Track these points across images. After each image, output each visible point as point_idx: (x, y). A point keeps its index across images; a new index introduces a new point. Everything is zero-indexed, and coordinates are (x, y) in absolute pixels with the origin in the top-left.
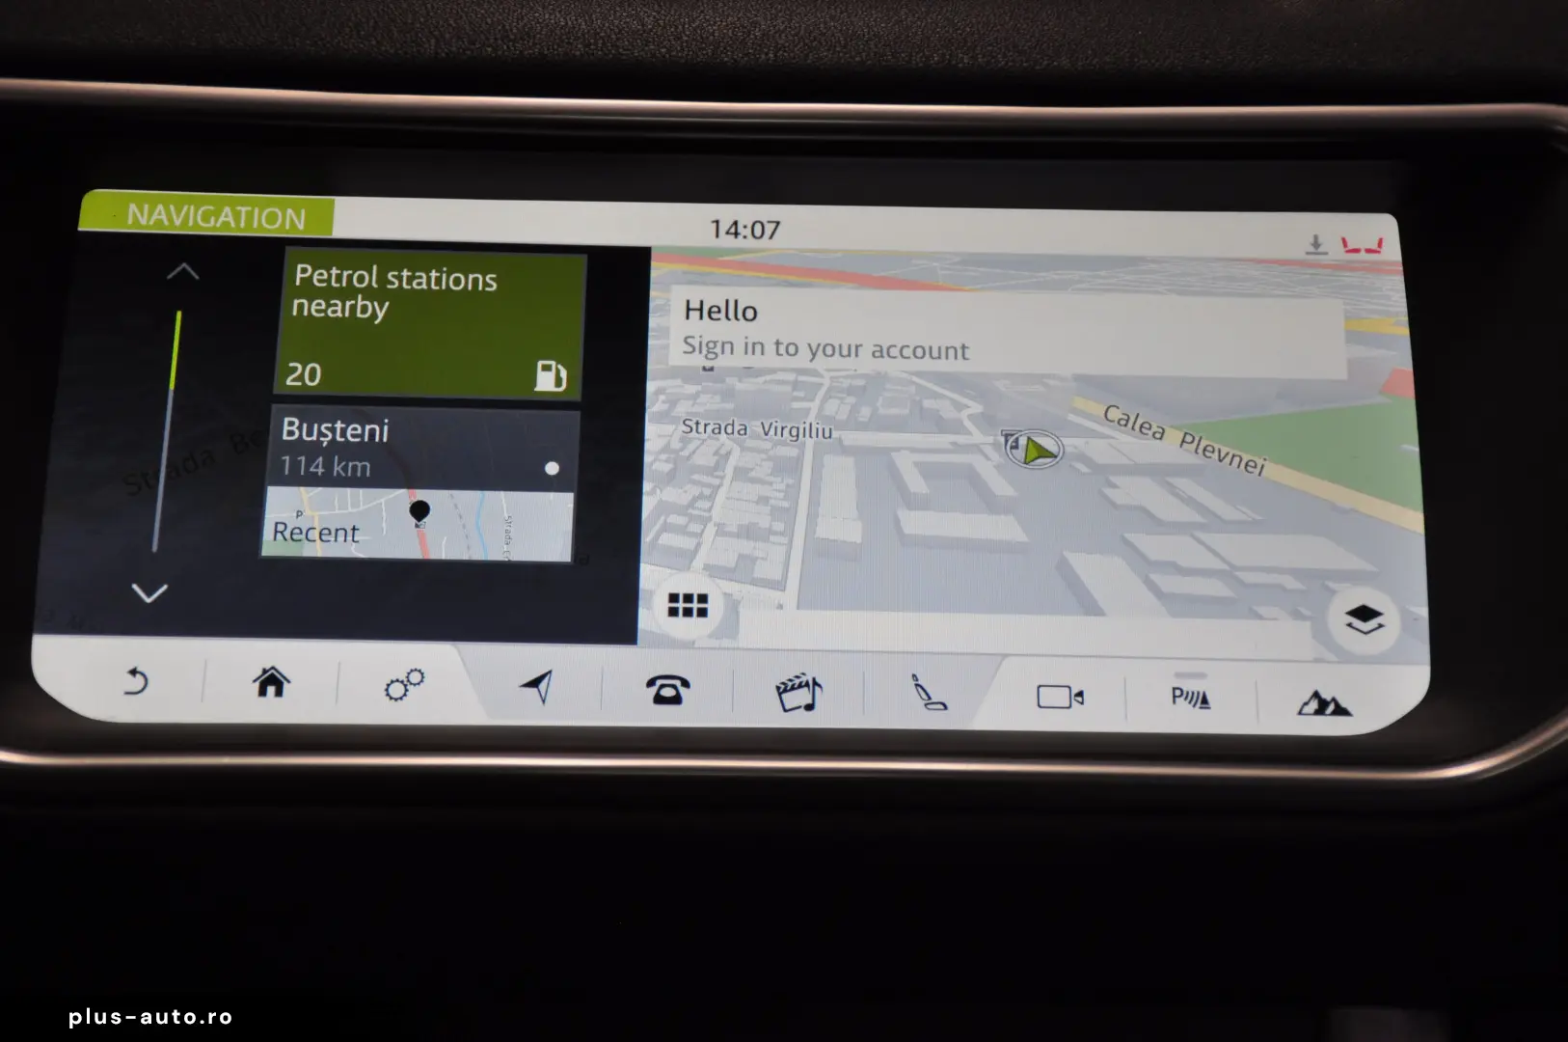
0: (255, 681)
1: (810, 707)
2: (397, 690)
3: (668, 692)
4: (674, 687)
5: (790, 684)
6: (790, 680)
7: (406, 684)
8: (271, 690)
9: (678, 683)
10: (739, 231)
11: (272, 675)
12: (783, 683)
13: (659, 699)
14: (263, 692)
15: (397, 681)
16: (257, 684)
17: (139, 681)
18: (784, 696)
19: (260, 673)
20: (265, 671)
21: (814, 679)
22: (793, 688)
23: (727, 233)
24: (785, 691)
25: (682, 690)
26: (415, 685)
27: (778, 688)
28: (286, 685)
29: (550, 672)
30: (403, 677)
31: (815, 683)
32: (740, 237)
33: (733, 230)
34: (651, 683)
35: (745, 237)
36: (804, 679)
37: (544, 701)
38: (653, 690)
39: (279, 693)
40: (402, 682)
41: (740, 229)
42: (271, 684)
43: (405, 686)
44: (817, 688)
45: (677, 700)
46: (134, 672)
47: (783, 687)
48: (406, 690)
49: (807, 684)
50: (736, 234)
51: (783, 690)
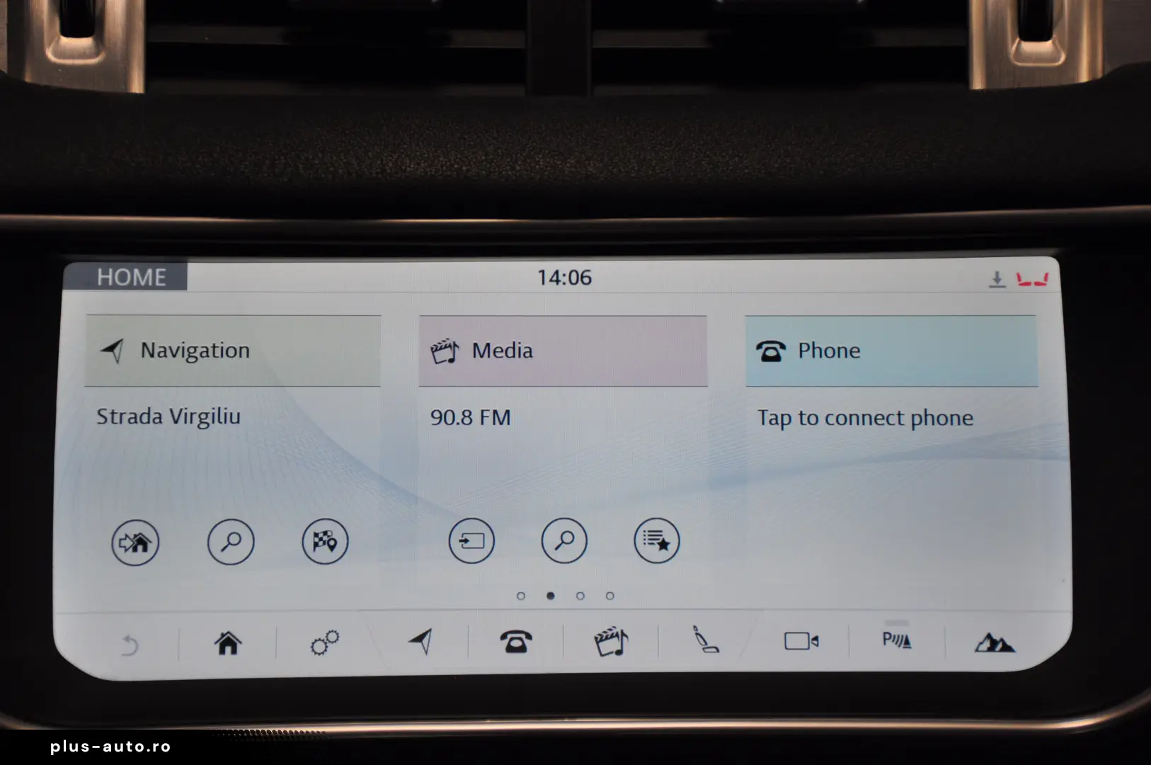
0: (216, 643)
1: (619, 652)
2: (319, 647)
3: (516, 644)
4: (520, 639)
5: (605, 635)
6: (605, 632)
7: (326, 642)
8: (228, 649)
9: (523, 636)
10: (560, 278)
11: (228, 637)
12: (600, 635)
13: (510, 649)
14: (222, 651)
15: (320, 640)
16: (218, 646)
17: (132, 646)
18: (600, 644)
19: (219, 637)
20: (223, 635)
21: (622, 631)
22: (607, 638)
23: (551, 280)
24: (601, 640)
25: (527, 642)
26: (332, 642)
27: (596, 638)
28: (239, 646)
29: (430, 630)
30: (323, 637)
31: (623, 634)
32: (560, 284)
33: (555, 278)
34: (504, 637)
35: (564, 284)
36: (615, 631)
37: (426, 652)
38: (506, 642)
39: (234, 651)
40: (323, 641)
41: (561, 277)
42: (229, 645)
43: (326, 643)
44: (624, 638)
45: (522, 649)
46: (127, 639)
47: (599, 637)
48: (327, 647)
49: (617, 635)
50: (558, 281)
51: (600, 639)
